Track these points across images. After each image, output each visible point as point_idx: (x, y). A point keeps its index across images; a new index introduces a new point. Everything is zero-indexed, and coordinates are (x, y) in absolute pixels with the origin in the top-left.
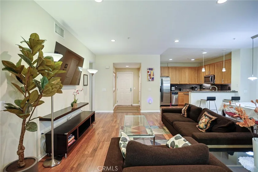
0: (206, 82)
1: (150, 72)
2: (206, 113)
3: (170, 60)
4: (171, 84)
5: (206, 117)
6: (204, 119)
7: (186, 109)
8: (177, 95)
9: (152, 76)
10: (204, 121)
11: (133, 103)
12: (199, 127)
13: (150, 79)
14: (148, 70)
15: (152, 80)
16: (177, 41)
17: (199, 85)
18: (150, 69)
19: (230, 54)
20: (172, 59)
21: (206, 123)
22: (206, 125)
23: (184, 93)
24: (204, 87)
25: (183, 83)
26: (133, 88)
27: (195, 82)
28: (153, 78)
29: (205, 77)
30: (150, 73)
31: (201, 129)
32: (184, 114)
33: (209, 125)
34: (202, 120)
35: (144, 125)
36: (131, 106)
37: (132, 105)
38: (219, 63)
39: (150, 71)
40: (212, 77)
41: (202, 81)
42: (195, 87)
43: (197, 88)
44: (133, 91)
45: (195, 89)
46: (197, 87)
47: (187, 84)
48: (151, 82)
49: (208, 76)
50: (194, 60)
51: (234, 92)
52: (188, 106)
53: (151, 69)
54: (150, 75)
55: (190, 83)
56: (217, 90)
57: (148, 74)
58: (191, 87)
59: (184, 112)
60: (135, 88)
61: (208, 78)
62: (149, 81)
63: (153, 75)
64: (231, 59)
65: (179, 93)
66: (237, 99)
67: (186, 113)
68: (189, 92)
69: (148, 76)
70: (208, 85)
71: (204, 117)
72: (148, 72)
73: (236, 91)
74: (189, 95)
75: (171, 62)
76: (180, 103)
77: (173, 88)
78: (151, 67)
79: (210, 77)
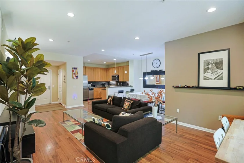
0: (113, 80)
1: (74, 71)
2: (127, 100)
3: (88, 61)
4: (88, 82)
5: (128, 102)
6: (127, 103)
7: (111, 100)
8: (92, 91)
9: (76, 75)
10: (127, 104)
11: (52, 102)
12: (124, 109)
13: (74, 77)
14: (73, 69)
16: (103, 50)
17: (107, 82)
18: (74, 68)
19: (128, 62)
20: (90, 61)
21: (129, 105)
22: (129, 107)
23: (101, 88)
24: (111, 84)
25: (96, 80)
26: (52, 86)
27: (105, 79)
28: (77, 77)
29: (112, 76)
30: (74, 72)
31: (126, 109)
32: (111, 103)
33: (130, 106)
34: (126, 104)
35: (80, 116)
36: (49, 105)
37: (50, 103)
38: (122, 67)
39: (74, 70)
40: (117, 76)
41: (110, 79)
42: (105, 84)
43: (106, 84)
44: (51, 89)
45: (105, 85)
47: (99, 82)
48: (76, 80)
49: (115, 76)
50: (105, 63)
51: (131, 86)
52: (113, 97)
53: (76, 69)
54: (75, 74)
55: (102, 80)
56: (122, 86)
57: (72, 73)
58: (102, 83)
59: (110, 102)
60: (53, 86)
61: (114, 77)
62: (74, 79)
63: (78, 74)
64: (129, 65)
65: (94, 89)
66: (132, 91)
67: (112, 102)
68: (107, 88)
69: (73, 74)
70: (114, 82)
71: (126, 102)
72: (73, 71)
73: (132, 86)
74: (106, 90)
75: (89, 63)
76: (95, 97)
77: (89, 85)
78: (75, 67)
79: (116, 76)
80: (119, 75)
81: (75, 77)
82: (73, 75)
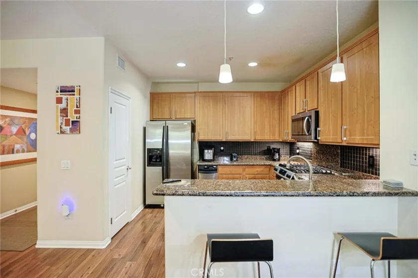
1: (64, 101)
9: (72, 117)
13: (64, 127)
14: (59, 95)
15: (72, 131)
17: (286, 143)
18: (64, 90)
24: (298, 151)
25: (236, 137)
27: (274, 135)
28: (76, 123)
29: (293, 121)
30: (63, 105)
39: (64, 97)
40: (310, 117)
42: (275, 150)
46: (279, 150)
47: (253, 142)
48: (70, 138)
49: (301, 116)
54: (64, 111)
55: (259, 138)
57: (57, 107)
61: (300, 124)
62: (62, 132)
63: (77, 112)
69: (59, 114)
70: (307, 146)
72: (59, 101)
78: (68, 83)
79: (303, 119)
80: (317, 113)
81: (67, 125)
82: (60, 118)
